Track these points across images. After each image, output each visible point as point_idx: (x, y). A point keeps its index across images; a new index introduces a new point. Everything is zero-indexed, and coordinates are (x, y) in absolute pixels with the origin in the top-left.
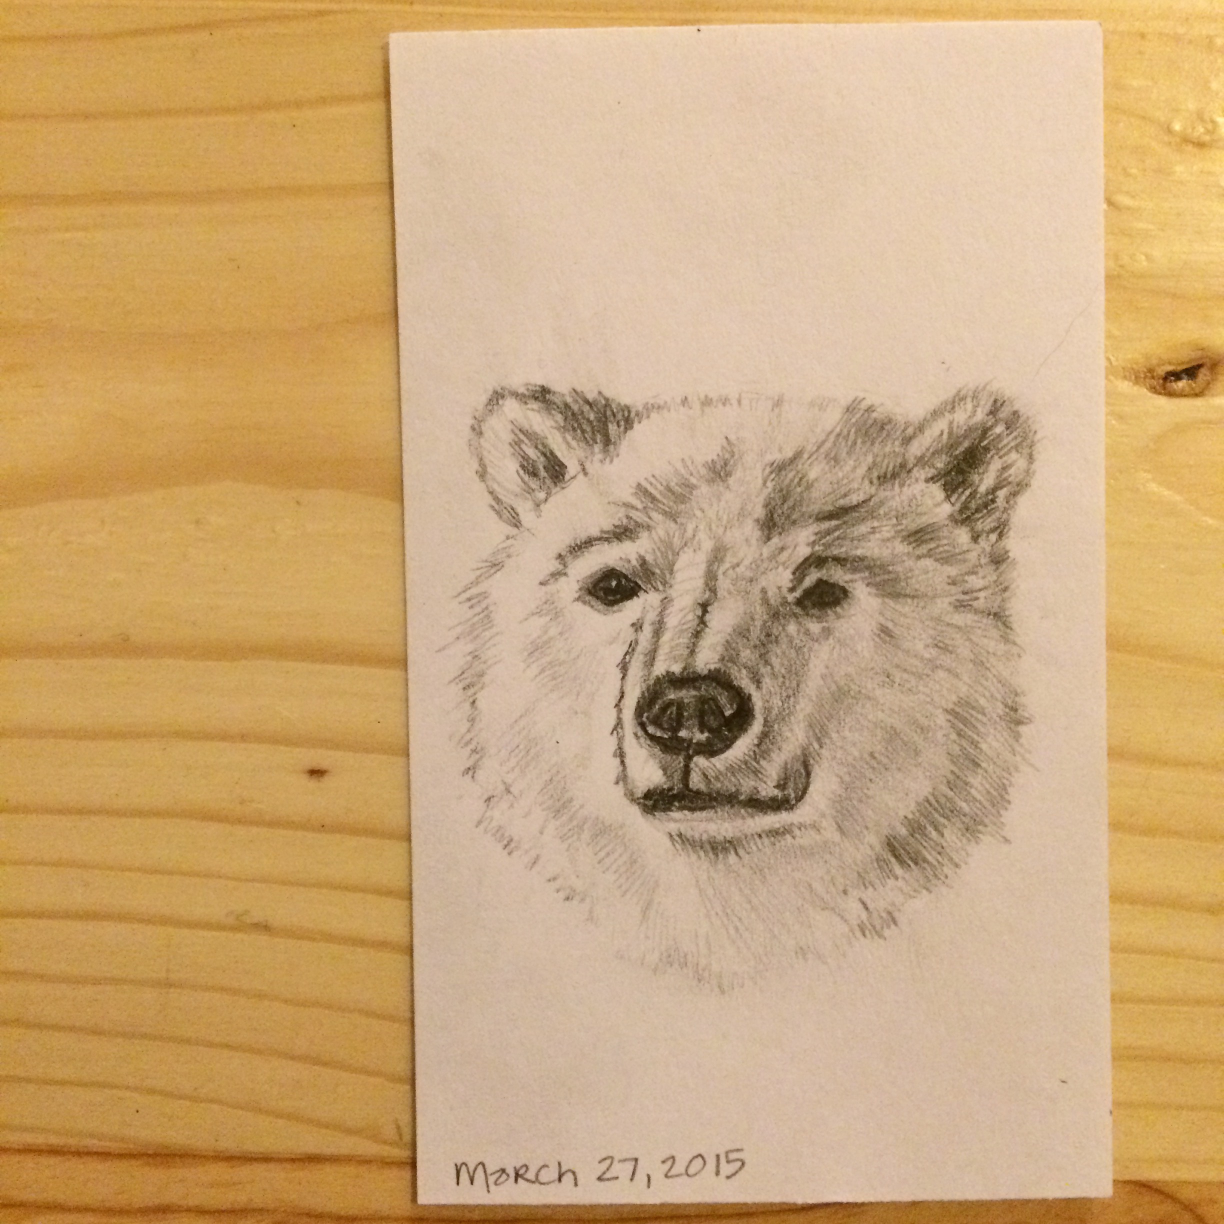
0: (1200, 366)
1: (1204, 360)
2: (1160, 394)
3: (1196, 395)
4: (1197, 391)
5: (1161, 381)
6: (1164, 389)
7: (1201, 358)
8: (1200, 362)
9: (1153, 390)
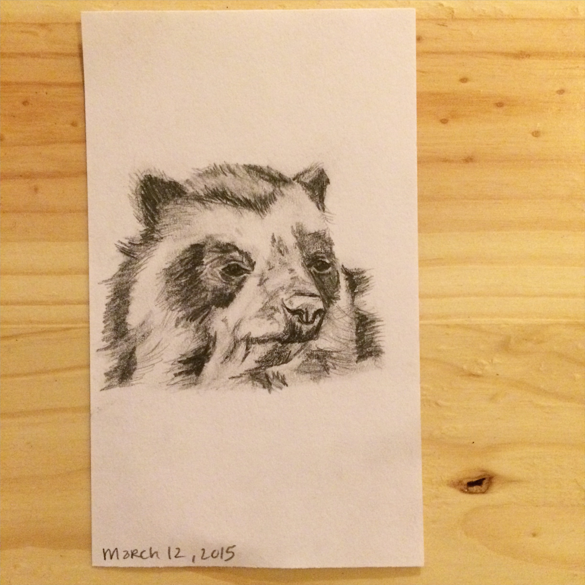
0: (484, 479)
1: (486, 476)
2: (466, 492)
3: (483, 493)
4: (483, 491)
5: (466, 487)
6: (468, 490)
7: (484, 475)
8: (484, 477)
9: (462, 491)
